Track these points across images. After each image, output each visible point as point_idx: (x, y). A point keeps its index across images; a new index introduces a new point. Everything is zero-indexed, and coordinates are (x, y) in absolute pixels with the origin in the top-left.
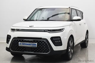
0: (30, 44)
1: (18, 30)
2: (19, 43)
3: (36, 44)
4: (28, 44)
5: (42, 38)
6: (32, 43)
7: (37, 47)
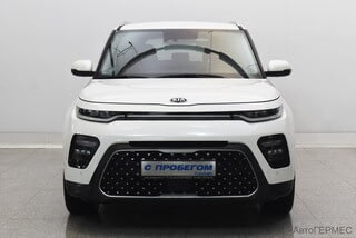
0: (186, 168)
1: (125, 116)
2: (144, 164)
3: (213, 163)
4: (179, 168)
5: (230, 141)
6: (194, 163)
7: (214, 174)
